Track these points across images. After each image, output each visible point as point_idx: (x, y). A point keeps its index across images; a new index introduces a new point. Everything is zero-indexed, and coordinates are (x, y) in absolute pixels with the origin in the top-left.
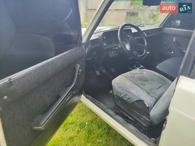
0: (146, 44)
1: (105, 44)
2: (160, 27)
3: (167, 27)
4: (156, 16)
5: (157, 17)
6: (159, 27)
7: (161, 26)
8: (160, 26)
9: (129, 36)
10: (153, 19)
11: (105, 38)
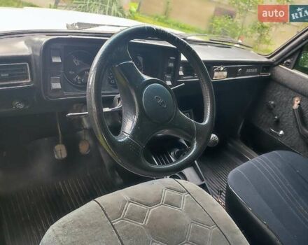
0: (206, 121)
1: (57, 86)
2: (271, 60)
3: (288, 65)
4: (266, 27)
5: (268, 32)
6: (266, 60)
7: (274, 58)
8: (269, 58)
9: (147, 78)
10: (259, 32)
11: (57, 60)
